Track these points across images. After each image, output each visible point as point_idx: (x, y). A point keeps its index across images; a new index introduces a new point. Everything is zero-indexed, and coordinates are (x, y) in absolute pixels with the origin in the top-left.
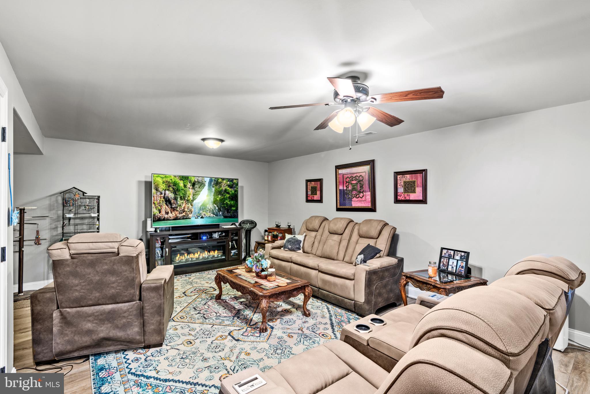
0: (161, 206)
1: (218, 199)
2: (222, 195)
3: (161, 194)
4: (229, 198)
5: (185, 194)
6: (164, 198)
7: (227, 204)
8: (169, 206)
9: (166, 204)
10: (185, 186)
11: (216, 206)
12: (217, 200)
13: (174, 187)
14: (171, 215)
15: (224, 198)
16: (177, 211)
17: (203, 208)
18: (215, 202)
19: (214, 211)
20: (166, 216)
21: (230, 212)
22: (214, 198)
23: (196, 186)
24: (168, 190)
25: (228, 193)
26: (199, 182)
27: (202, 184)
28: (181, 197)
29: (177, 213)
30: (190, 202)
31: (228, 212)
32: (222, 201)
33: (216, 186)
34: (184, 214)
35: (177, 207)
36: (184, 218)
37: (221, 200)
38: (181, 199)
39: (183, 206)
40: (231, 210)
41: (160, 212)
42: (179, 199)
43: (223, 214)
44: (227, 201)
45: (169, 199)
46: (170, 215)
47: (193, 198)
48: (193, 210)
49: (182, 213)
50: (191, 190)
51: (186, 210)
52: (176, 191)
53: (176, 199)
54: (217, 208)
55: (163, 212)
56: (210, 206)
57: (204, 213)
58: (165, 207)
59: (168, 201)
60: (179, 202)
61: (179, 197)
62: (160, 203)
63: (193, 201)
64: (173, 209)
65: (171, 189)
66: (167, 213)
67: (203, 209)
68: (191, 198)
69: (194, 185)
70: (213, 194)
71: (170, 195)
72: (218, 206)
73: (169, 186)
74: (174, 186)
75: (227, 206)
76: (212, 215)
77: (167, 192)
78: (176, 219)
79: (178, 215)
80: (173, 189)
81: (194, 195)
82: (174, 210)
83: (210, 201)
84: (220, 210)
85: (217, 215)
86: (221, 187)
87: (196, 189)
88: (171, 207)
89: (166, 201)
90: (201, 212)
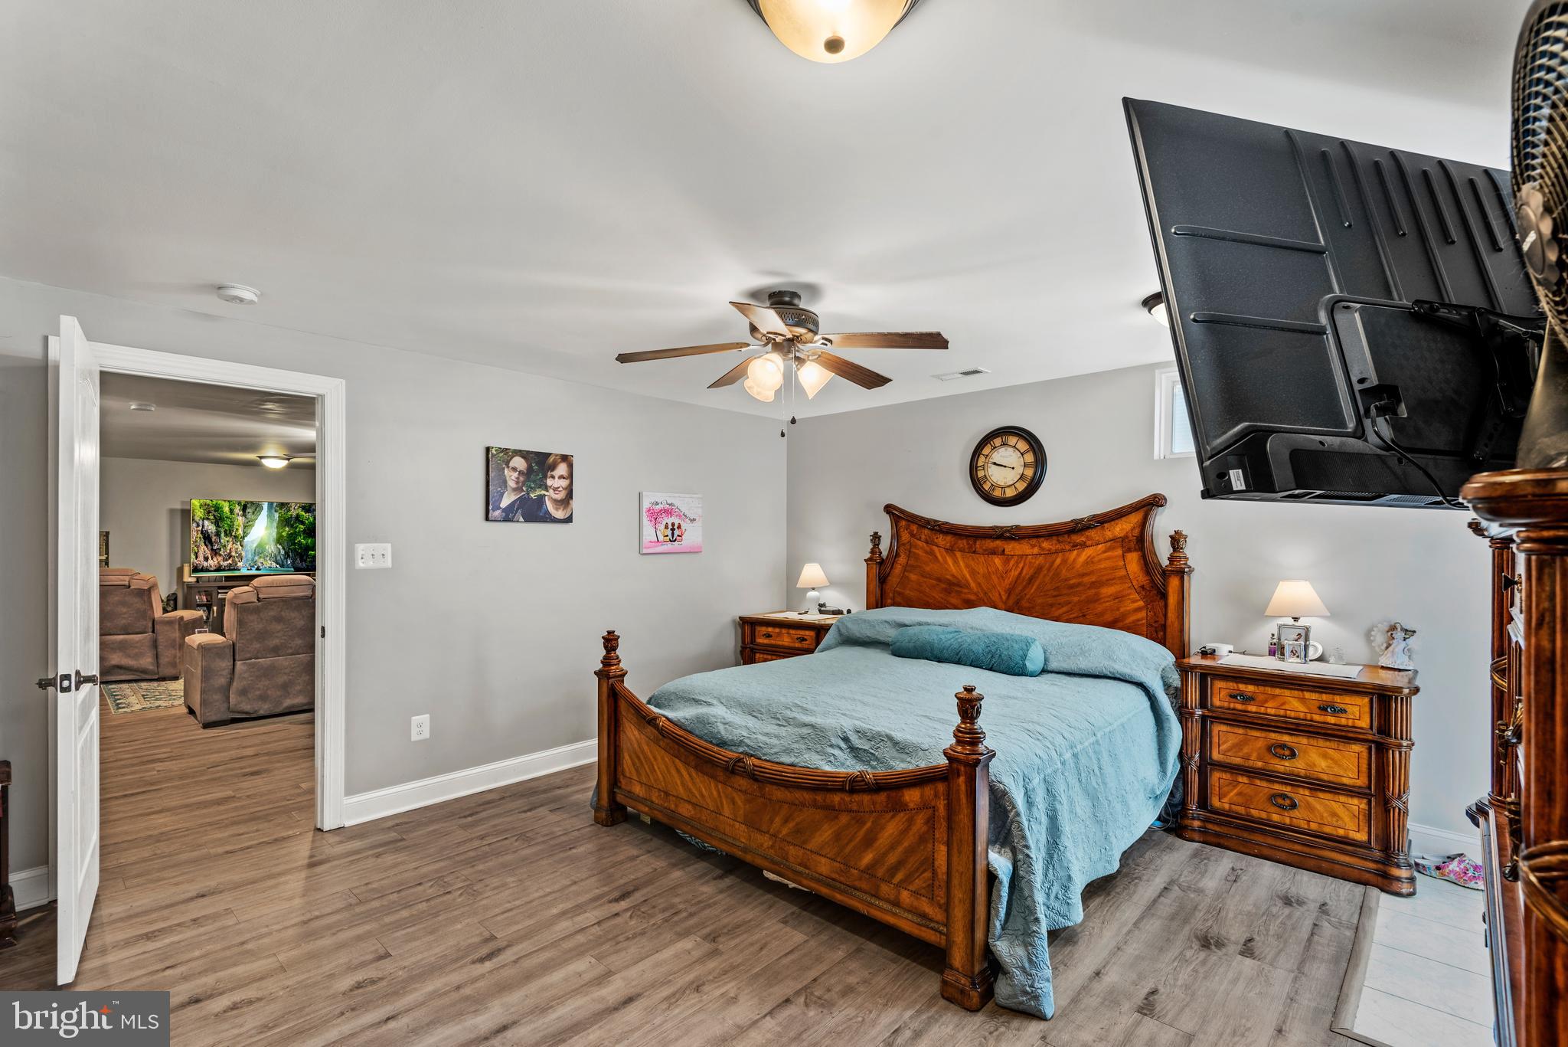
0: (198, 547)
1: (284, 534)
2: (292, 526)
3: (198, 526)
4: (304, 531)
5: (231, 526)
6: (202, 533)
7: (300, 543)
8: (209, 547)
9: (205, 543)
10: (232, 511)
11: (280, 547)
12: (282, 536)
13: (216, 514)
14: (212, 563)
15: (295, 533)
16: (220, 555)
17: (259, 551)
18: (279, 540)
19: (278, 558)
20: (205, 564)
21: (305, 561)
22: (278, 533)
23: (248, 510)
24: (208, 519)
25: (302, 523)
26: (252, 503)
27: (257, 507)
28: (225, 532)
29: (220, 559)
30: (239, 539)
31: (301, 561)
32: (292, 537)
33: (281, 509)
34: (230, 561)
35: (220, 549)
36: (230, 568)
37: (289, 535)
38: (226, 535)
39: (229, 548)
40: (308, 556)
41: (197, 557)
42: (223, 535)
43: (293, 563)
44: (301, 539)
45: (209, 535)
46: (210, 562)
47: (244, 533)
48: (243, 554)
49: (227, 560)
50: (240, 518)
51: (233, 554)
52: (218, 521)
53: (218, 534)
54: (282, 552)
55: (201, 558)
56: (271, 548)
57: (261, 560)
58: (203, 549)
59: (207, 538)
60: (224, 539)
61: (222, 530)
62: (196, 541)
63: (243, 537)
64: (215, 553)
65: (212, 517)
66: (206, 559)
67: (259, 553)
68: (240, 532)
69: (244, 508)
70: (275, 525)
71: (210, 527)
72: (284, 548)
73: (209, 512)
74: (215, 511)
75: (301, 548)
76: (274, 565)
77: (206, 523)
78: (219, 569)
79: (222, 563)
80: (214, 516)
81: (245, 527)
82: (215, 555)
83: (272, 539)
84: (289, 556)
85: (282, 566)
86: (289, 510)
87: (249, 516)
88: (212, 549)
89: (205, 538)
90: (256, 558)
